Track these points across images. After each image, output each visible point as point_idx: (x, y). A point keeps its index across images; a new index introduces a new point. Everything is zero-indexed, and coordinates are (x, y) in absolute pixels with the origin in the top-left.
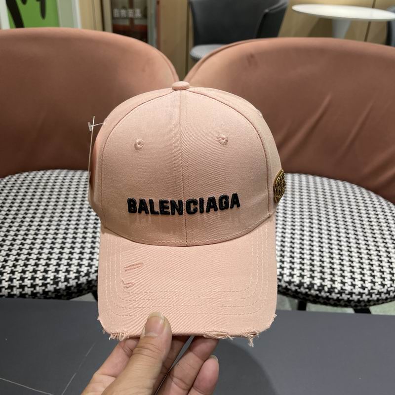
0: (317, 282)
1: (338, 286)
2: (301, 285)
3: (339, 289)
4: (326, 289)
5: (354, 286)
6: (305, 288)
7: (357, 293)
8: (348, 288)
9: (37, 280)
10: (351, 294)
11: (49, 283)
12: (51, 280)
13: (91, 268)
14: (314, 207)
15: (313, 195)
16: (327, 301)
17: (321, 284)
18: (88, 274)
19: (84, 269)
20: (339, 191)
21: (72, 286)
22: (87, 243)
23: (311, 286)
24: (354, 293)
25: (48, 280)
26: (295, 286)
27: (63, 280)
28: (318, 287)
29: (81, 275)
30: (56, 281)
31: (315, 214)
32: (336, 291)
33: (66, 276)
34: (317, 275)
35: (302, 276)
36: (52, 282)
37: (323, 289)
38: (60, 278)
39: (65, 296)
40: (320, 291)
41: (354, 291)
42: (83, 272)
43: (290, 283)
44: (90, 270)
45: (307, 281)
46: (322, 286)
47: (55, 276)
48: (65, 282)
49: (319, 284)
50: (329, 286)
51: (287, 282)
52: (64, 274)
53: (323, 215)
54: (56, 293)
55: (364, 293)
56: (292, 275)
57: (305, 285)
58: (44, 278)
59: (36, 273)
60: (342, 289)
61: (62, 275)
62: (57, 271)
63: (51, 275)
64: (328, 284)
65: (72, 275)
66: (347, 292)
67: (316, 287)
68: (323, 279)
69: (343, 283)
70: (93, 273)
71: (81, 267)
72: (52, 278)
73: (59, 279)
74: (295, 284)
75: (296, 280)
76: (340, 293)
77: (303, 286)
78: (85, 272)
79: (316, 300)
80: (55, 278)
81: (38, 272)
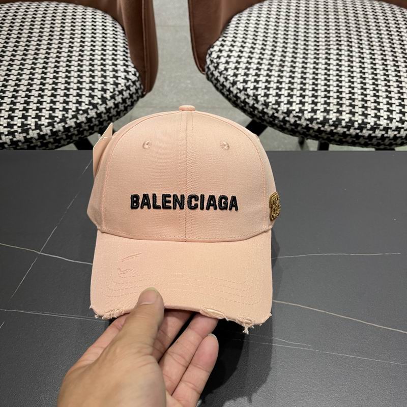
0: (346, 117)
1: (371, 121)
2: (325, 121)
3: (372, 124)
4: (356, 125)
5: (390, 119)
6: (330, 126)
7: (394, 128)
8: (383, 122)
10: (386, 129)
11: (16, 131)
12: (19, 127)
13: (67, 113)
14: (343, 32)
15: (342, 17)
16: (356, 140)
17: (350, 120)
18: (64, 120)
19: (59, 114)
20: (374, 12)
21: (47, 134)
22: (59, 84)
23: (338, 123)
24: (391, 128)
25: (15, 128)
26: (318, 123)
27: (33, 127)
28: (347, 122)
29: (56, 121)
30: (25, 128)
31: (344, 39)
32: (369, 126)
33: (36, 122)
34: (346, 109)
35: (327, 111)
36: (20, 130)
37: (353, 125)
38: (30, 125)
39: (40, 147)
40: (348, 127)
41: (390, 125)
42: (57, 117)
43: (311, 120)
44: (66, 115)
45: (333, 116)
46: (351, 122)
47: (22, 123)
48: (36, 129)
49: (347, 120)
50: (360, 122)
51: (308, 120)
52: (34, 120)
53: (355, 40)
54: (28, 144)
55: (403, 128)
56: (314, 111)
57: (331, 122)
58: (10, 126)
60: (375, 124)
61: (31, 122)
62: (25, 117)
63: (17, 122)
64: (359, 119)
65: (44, 121)
66: (381, 127)
67: (344, 123)
68: (353, 113)
69: (378, 117)
70: (71, 119)
71: (54, 112)
72: (20, 125)
74: (319, 121)
75: (320, 116)
76: (373, 129)
77: (329, 123)
78: (60, 117)
79: (343, 139)
80: (23, 125)
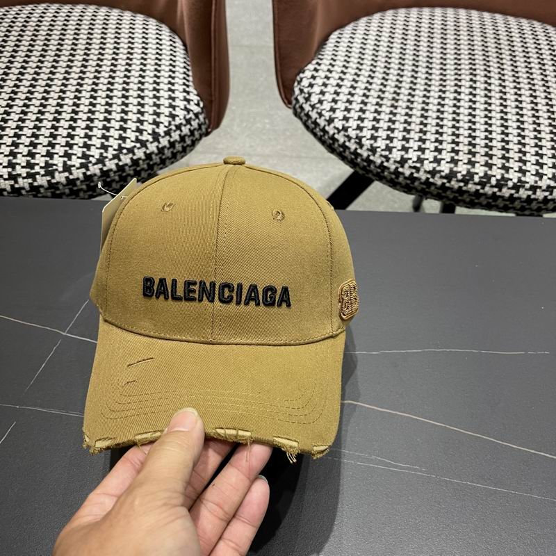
0: (480, 170)
1: (514, 176)
2: (451, 175)
3: (515, 180)
4: (493, 181)
5: (540, 175)
6: (459, 181)
7: (544, 187)
8: (530, 179)
9: (18, 167)
10: (534, 188)
11: (38, 173)
12: (41, 168)
13: (106, 151)
14: (479, 57)
15: (478, 39)
16: (492, 202)
17: (486, 174)
18: (101, 160)
19: (95, 153)
20: (522, 33)
21: (78, 179)
22: (97, 113)
23: (468, 177)
24: (540, 187)
25: (37, 169)
26: (442, 177)
27: (61, 169)
28: (481, 178)
29: (91, 162)
30: (49, 170)
32: (510, 184)
33: (65, 162)
34: (480, 159)
35: (454, 162)
36: (42, 172)
37: (489, 181)
38: (56, 165)
39: (68, 196)
40: (482, 184)
41: (540, 184)
42: (93, 156)
43: (433, 173)
44: (105, 155)
45: (462, 169)
46: (487, 177)
47: (46, 162)
48: (64, 171)
49: (482, 174)
50: (499, 177)
51: (429, 172)
52: (62, 159)
54: (53, 190)
56: (437, 161)
57: (459, 176)
58: (30, 165)
59: (15, 157)
60: (520, 180)
61: (58, 161)
62: (50, 155)
63: (40, 160)
64: (497, 173)
65: (76, 162)
66: (527, 186)
67: (476, 179)
68: (489, 166)
69: (523, 172)
70: (111, 160)
71: (89, 149)
72: (43, 164)
73: (55, 167)
74: (443, 174)
75: (445, 168)
76: (516, 187)
77: (456, 177)
78: (97, 156)
79: (475, 200)
80: (47, 165)
81: (19, 156)
